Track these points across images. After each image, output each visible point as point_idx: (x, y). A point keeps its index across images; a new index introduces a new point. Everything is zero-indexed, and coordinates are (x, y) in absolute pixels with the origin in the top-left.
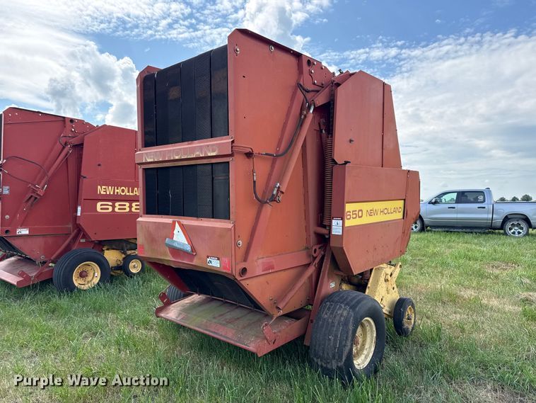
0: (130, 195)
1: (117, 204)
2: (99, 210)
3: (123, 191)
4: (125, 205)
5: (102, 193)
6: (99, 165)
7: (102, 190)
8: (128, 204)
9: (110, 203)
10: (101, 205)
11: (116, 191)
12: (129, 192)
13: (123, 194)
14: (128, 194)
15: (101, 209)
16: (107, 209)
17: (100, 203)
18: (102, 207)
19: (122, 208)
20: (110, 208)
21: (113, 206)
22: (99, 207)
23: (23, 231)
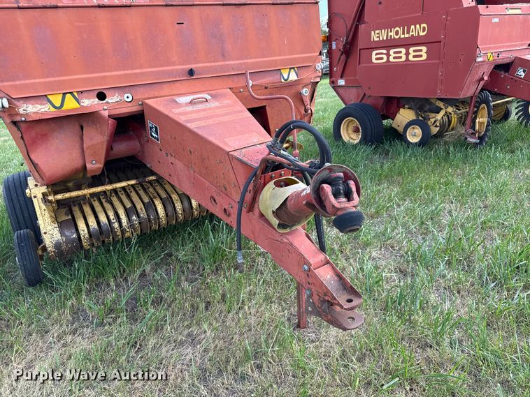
0: (404, 38)
1: (392, 51)
2: (374, 61)
3: (397, 33)
4: (401, 52)
5: (376, 39)
6: (380, 3)
7: (378, 35)
8: (404, 51)
9: (385, 51)
10: (377, 54)
11: (390, 34)
12: (403, 33)
13: (397, 37)
14: (402, 36)
15: (377, 59)
16: (382, 59)
17: (374, 53)
18: (378, 57)
19: (398, 56)
20: (385, 57)
21: (388, 55)
22: (374, 57)
23: (341, 82)
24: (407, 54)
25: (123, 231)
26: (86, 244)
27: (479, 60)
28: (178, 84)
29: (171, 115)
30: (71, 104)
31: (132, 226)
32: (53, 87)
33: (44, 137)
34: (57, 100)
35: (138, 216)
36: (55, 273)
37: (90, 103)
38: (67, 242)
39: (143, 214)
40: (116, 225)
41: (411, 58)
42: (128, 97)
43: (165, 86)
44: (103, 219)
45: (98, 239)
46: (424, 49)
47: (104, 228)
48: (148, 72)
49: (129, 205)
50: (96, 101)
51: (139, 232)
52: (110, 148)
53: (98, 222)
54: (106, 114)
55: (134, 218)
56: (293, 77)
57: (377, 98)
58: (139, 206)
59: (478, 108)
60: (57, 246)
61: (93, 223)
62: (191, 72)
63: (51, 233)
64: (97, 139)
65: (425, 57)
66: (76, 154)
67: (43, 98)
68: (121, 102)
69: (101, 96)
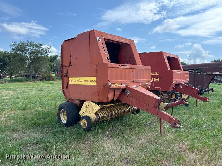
8: (153, 78)
12: (153, 74)
24: (154, 79)
26: (100, 120)
27: (173, 83)
28: (131, 83)
30: (118, 86)
31: (108, 116)
32: (116, 82)
37: (120, 86)
39: (110, 114)
40: (106, 116)
41: (155, 80)
42: (125, 85)
44: (104, 114)
45: (102, 119)
46: (159, 78)
47: (104, 116)
48: (128, 80)
54: (122, 88)
56: (147, 84)
59: (172, 94)
61: (102, 115)
62: (134, 81)
63: (94, 116)
64: (118, 93)
65: (159, 80)
69: (122, 85)
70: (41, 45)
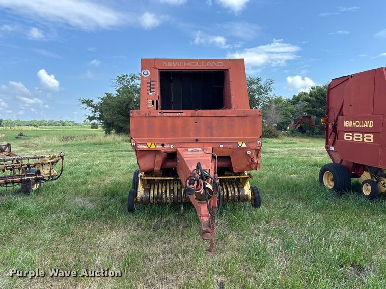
0: (361, 128)
1: (355, 134)
2: (345, 139)
3: (357, 124)
4: (359, 136)
5: (347, 126)
6: (351, 105)
7: (348, 124)
8: (361, 135)
9: (351, 134)
10: (347, 135)
11: (354, 124)
12: (361, 125)
13: (357, 126)
14: (360, 126)
15: (347, 138)
16: (350, 138)
17: (346, 134)
18: (347, 137)
19: (358, 138)
20: (351, 137)
21: (353, 136)
22: (345, 136)
23: (332, 149)
24: (363, 137)
25: (166, 199)
26: (151, 200)
28: (191, 144)
29: (182, 155)
30: (153, 147)
31: (170, 197)
32: (149, 141)
33: (144, 156)
34: (149, 145)
35: (174, 194)
36: (138, 209)
37: (159, 147)
38: (145, 197)
39: (176, 194)
40: (164, 195)
41: (365, 140)
42: (172, 146)
43: (186, 144)
44: (160, 191)
45: (156, 200)
46: (372, 136)
47: (160, 196)
48: (181, 138)
49: (172, 189)
50: (161, 146)
51: (172, 201)
52: (162, 164)
53: (158, 192)
54: (163, 151)
55: (172, 194)
56: (244, 145)
57: (349, 162)
58: (175, 190)
60: (141, 198)
61: (156, 193)
62: (197, 140)
63: (141, 192)
64: (160, 159)
65: (372, 141)
66: (152, 163)
67: (146, 144)
68: (169, 148)
69: (163, 145)
70: (258, 80)
